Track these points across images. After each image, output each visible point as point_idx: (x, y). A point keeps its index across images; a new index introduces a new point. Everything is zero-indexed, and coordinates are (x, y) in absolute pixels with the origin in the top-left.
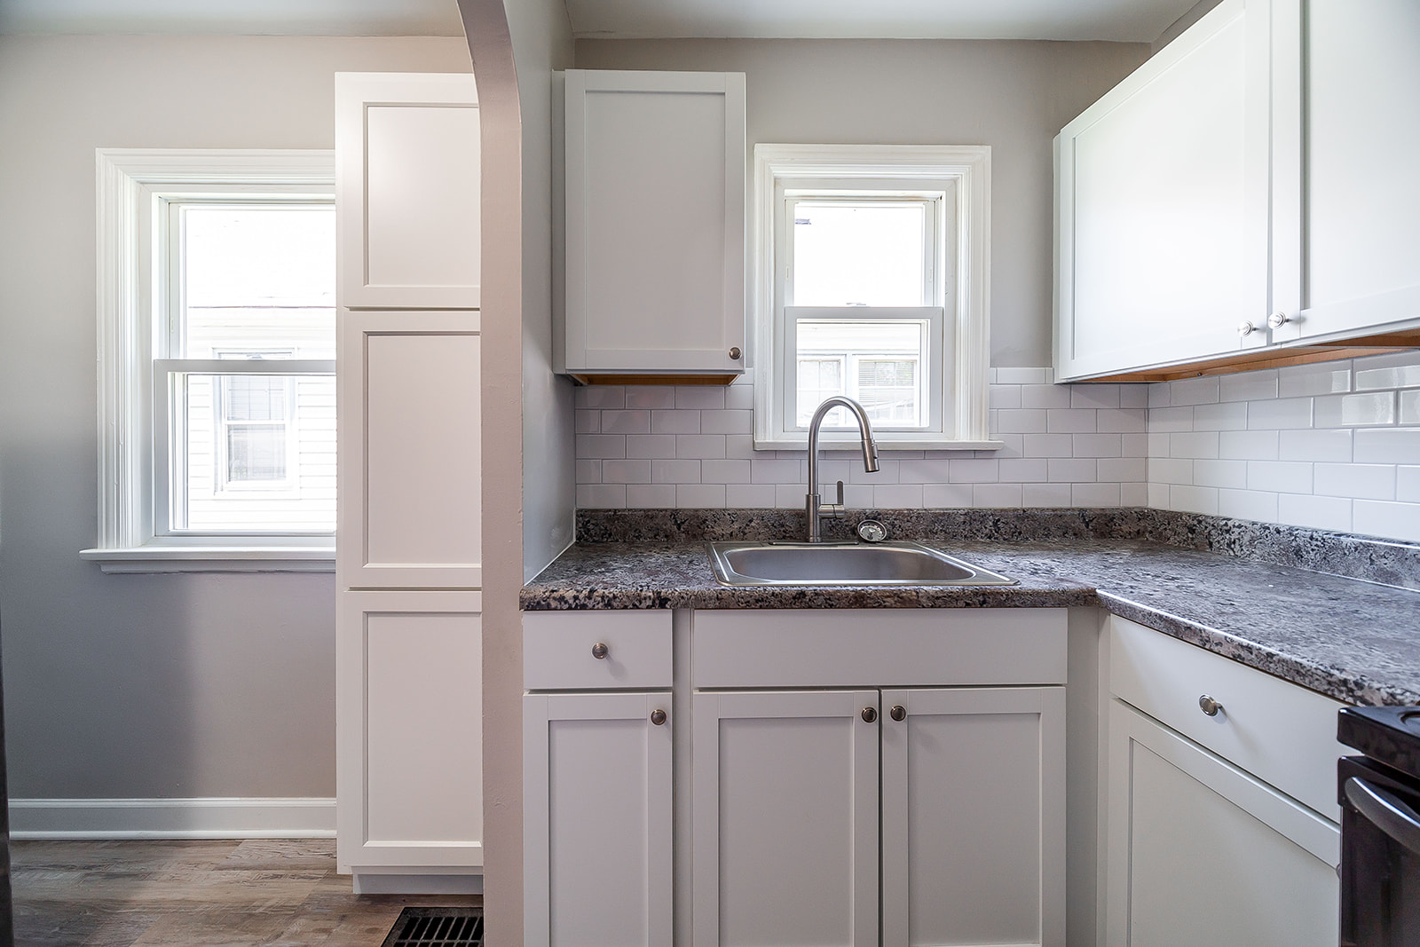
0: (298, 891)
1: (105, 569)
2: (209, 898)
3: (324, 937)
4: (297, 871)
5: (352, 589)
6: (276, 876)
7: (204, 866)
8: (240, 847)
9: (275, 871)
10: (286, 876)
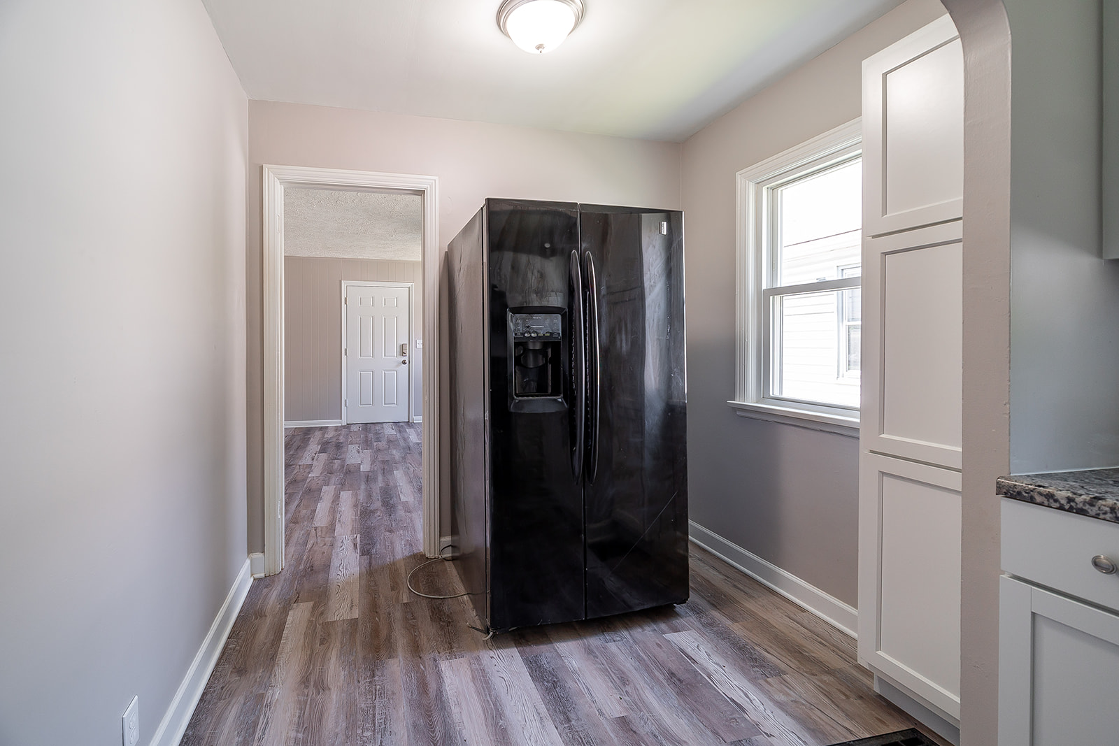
0: (836, 662)
1: (738, 413)
2: (779, 628)
3: (844, 698)
4: (836, 649)
5: (871, 451)
6: (820, 643)
7: (781, 611)
8: (804, 614)
9: (823, 641)
10: (829, 648)
